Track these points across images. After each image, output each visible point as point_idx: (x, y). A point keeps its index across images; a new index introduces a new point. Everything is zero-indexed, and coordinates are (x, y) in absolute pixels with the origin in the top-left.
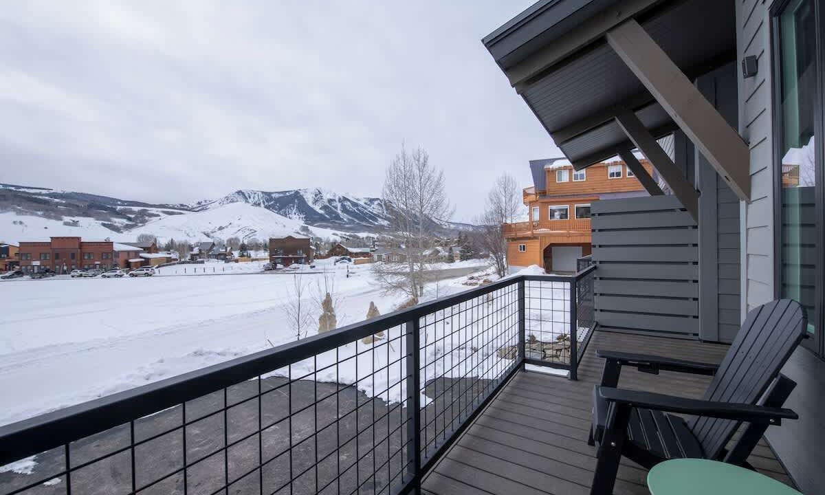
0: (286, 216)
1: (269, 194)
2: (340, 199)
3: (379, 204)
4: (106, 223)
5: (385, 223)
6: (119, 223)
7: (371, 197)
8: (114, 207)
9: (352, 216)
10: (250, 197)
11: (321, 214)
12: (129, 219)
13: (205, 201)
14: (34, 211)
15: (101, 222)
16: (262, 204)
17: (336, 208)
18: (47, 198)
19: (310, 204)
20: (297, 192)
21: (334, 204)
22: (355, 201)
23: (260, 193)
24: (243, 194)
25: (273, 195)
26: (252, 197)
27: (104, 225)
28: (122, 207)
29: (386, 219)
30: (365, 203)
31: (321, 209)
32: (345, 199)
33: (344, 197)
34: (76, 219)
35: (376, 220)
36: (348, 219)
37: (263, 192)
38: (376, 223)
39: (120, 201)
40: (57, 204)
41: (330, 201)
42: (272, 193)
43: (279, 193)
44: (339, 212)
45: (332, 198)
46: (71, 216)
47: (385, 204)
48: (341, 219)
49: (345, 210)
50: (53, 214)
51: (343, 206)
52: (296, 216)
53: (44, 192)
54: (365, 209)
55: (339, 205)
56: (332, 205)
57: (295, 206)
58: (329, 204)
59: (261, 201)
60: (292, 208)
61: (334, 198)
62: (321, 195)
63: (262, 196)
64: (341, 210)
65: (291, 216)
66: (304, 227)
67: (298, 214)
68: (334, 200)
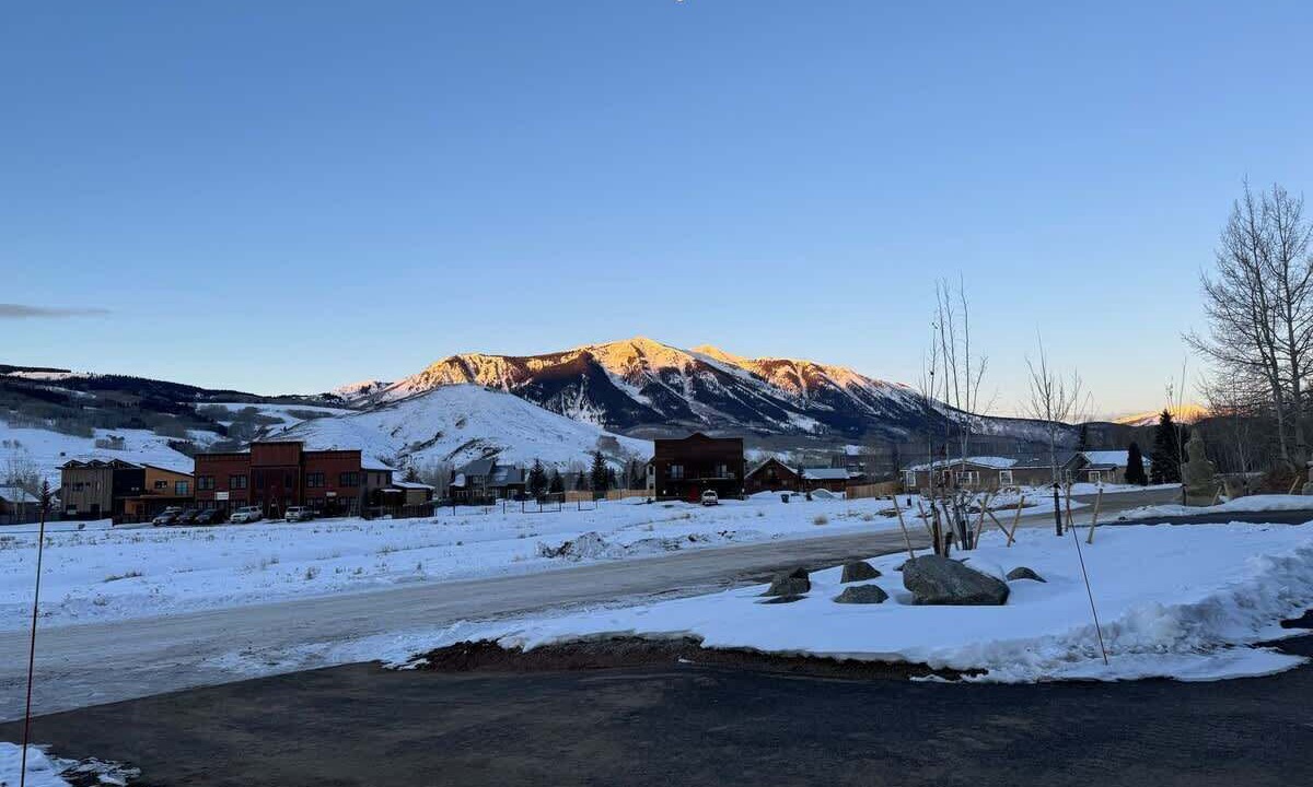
0: (561, 412)
1: (519, 362)
2: (688, 366)
3: (789, 375)
4: (178, 440)
5: (808, 424)
6: (202, 440)
7: (766, 358)
8: (190, 404)
9: (718, 408)
10: (477, 371)
11: (644, 407)
12: (222, 431)
13: (379, 385)
14: (43, 420)
15: (167, 439)
16: (505, 384)
17: (680, 389)
18: (61, 389)
19: (618, 384)
20: (587, 356)
21: (676, 380)
22: (727, 370)
23: (501, 362)
24: (463, 364)
25: (531, 365)
26: (482, 370)
27: (173, 445)
28: (207, 405)
29: (810, 413)
30: (753, 375)
31: (642, 393)
32: (703, 366)
33: (699, 362)
34: (119, 433)
35: (785, 418)
36: (711, 416)
37: (506, 359)
38: (783, 425)
39: (199, 390)
40: (82, 403)
41: (666, 373)
42: (527, 359)
43: (543, 358)
44: (688, 398)
45: (669, 365)
46: (108, 428)
47: (805, 374)
48: (692, 417)
49: (702, 393)
50: (75, 425)
51: (698, 385)
52: (585, 412)
53: (55, 376)
54: (755, 389)
55: (687, 382)
56: (671, 382)
57: (582, 389)
58: (663, 380)
59: (503, 380)
60: (575, 394)
61: (674, 365)
62: (642, 359)
63: (505, 367)
64: (691, 395)
65: (571, 412)
66: (608, 438)
67: (588, 409)
68: (675, 371)
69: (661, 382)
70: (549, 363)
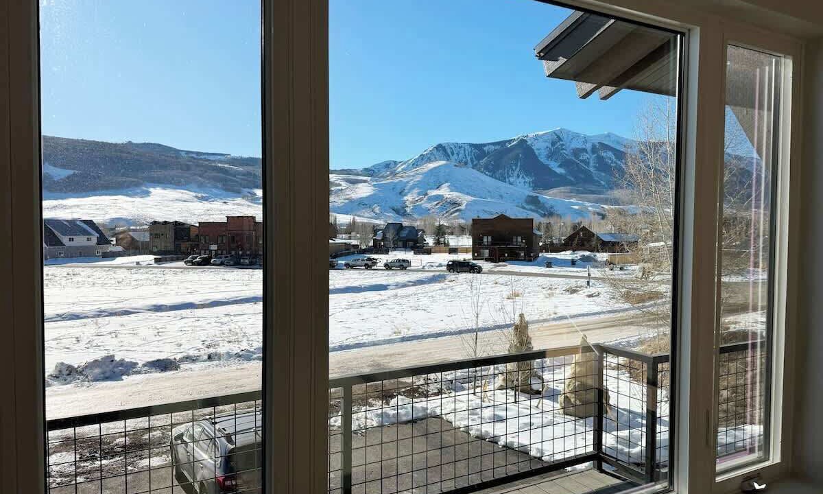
0: (504, 180)
1: (479, 147)
2: (594, 147)
10: (453, 154)
11: (560, 175)
13: (395, 163)
16: (469, 161)
17: (587, 163)
18: (226, 166)
19: (543, 159)
20: (523, 142)
21: (585, 156)
22: (621, 148)
23: (467, 147)
24: (444, 149)
25: (486, 149)
26: (456, 153)
31: (560, 166)
32: (604, 147)
33: (601, 144)
37: (471, 145)
40: (235, 174)
41: (577, 152)
42: (485, 145)
43: (494, 144)
44: (592, 169)
45: (580, 146)
49: (602, 166)
51: (600, 160)
52: (520, 179)
53: (222, 158)
55: (592, 159)
56: (581, 158)
57: (519, 164)
58: (575, 156)
59: (469, 159)
60: (514, 168)
61: (584, 147)
62: (561, 143)
63: (470, 150)
64: (595, 167)
65: (512, 179)
66: (532, 196)
67: (523, 177)
68: (584, 150)
69: (573, 158)
70: (498, 147)
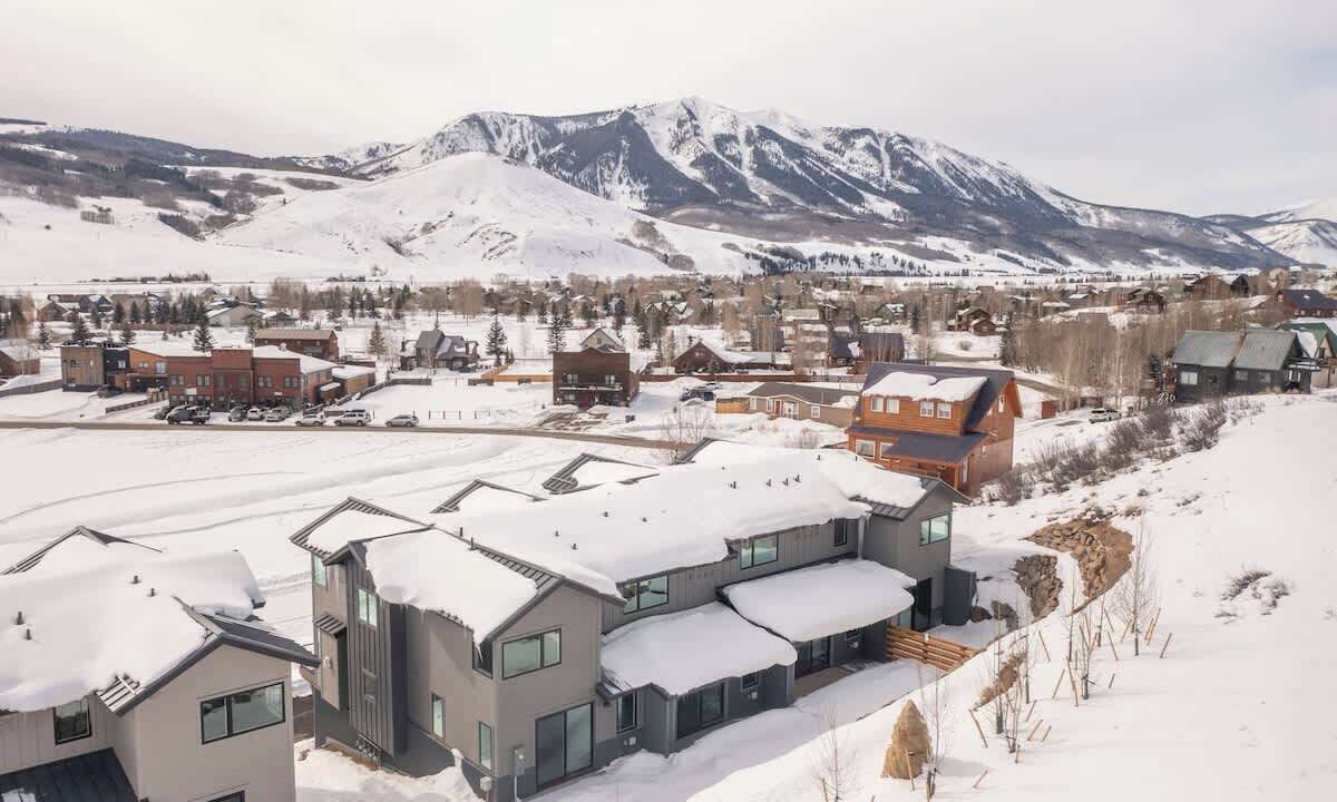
0: (595, 192)
1: (548, 123)
2: (749, 134)
3: (871, 149)
4: (168, 212)
5: (886, 208)
6: (195, 213)
7: (847, 125)
8: (180, 168)
9: (785, 187)
10: (499, 133)
11: (694, 182)
12: (216, 202)
13: (388, 147)
14: (24, 187)
15: (157, 211)
16: (531, 150)
17: (737, 161)
18: (39, 148)
19: (664, 151)
20: (627, 117)
21: (732, 150)
22: (796, 139)
23: (527, 122)
24: (482, 124)
25: (561, 127)
26: (505, 132)
27: (163, 218)
28: (198, 169)
29: (890, 194)
30: (828, 147)
31: (693, 164)
32: (767, 134)
33: (762, 129)
34: (106, 202)
35: (859, 200)
36: (773, 196)
37: (533, 119)
38: (856, 209)
39: (189, 149)
40: (63, 165)
41: (722, 141)
42: (559, 120)
43: (576, 118)
44: (747, 174)
45: (725, 131)
46: (92, 196)
47: (889, 148)
48: (750, 197)
49: (764, 168)
50: (56, 193)
51: (759, 155)
52: (625, 188)
53: (29, 130)
54: (827, 164)
55: (747, 153)
56: (728, 152)
57: (621, 158)
58: (718, 150)
59: (530, 144)
60: (612, 165)
61: (733, 132)
62: (695, 122)
63: (531, 129)
64: (751, 169)
65: (608, 187)
66: (645, 223)
67: (628, 183)
68: (733, 138)
69: (715, 152)
70: (583, 125)
